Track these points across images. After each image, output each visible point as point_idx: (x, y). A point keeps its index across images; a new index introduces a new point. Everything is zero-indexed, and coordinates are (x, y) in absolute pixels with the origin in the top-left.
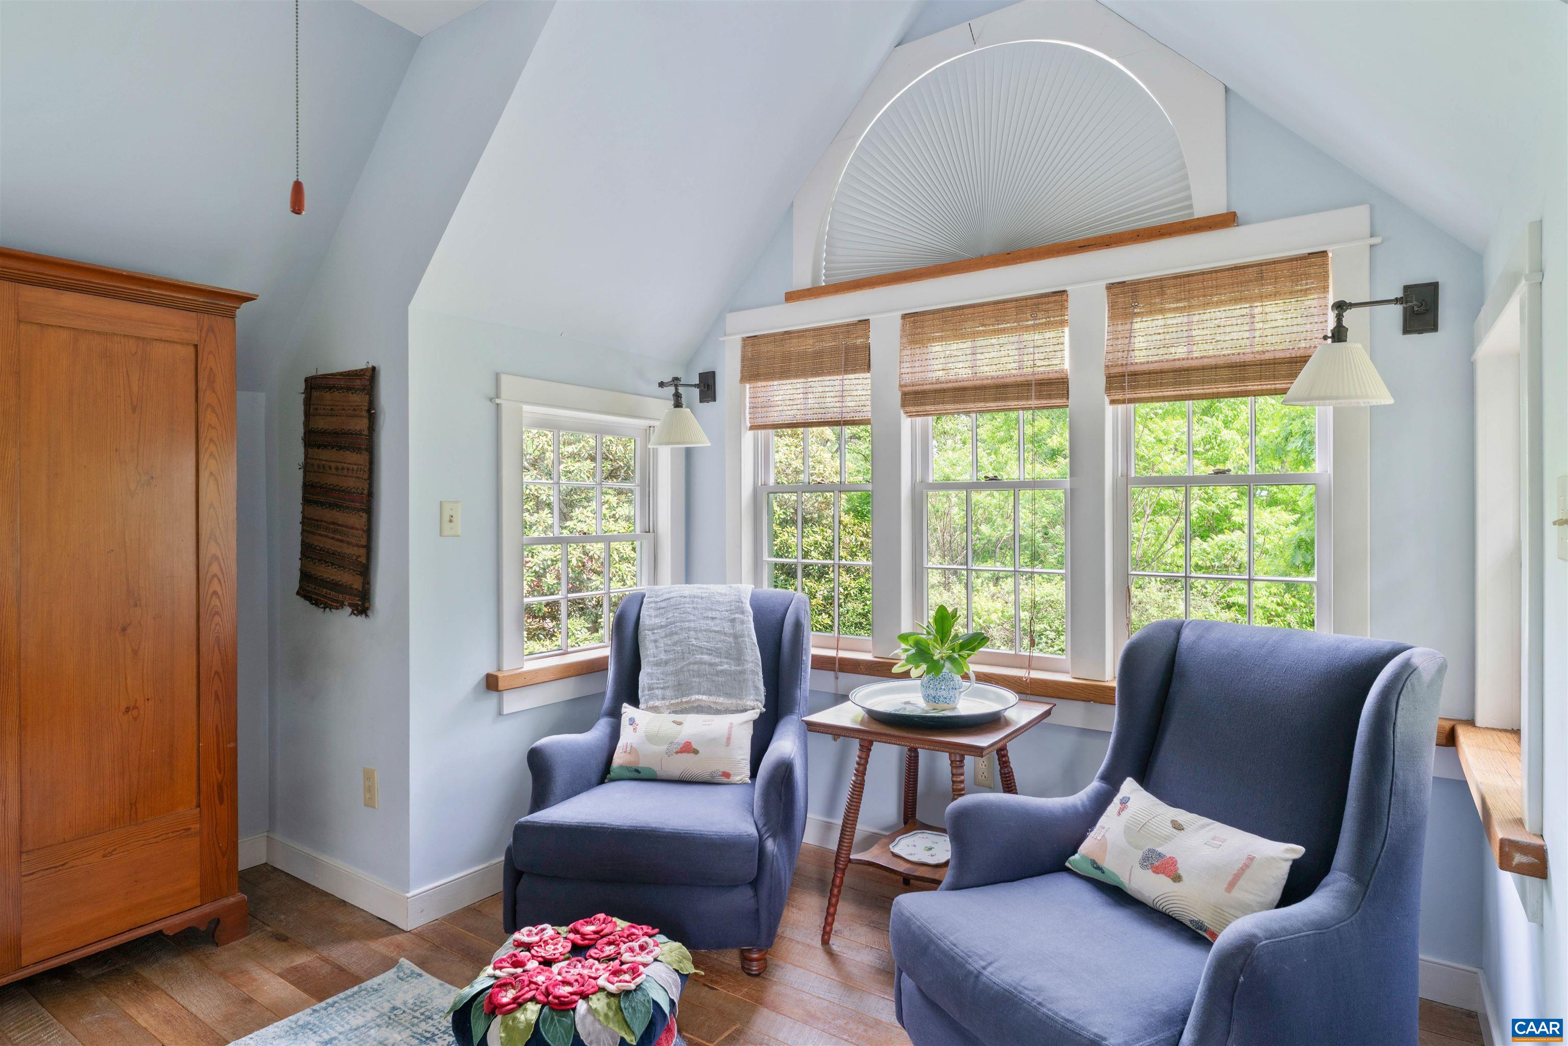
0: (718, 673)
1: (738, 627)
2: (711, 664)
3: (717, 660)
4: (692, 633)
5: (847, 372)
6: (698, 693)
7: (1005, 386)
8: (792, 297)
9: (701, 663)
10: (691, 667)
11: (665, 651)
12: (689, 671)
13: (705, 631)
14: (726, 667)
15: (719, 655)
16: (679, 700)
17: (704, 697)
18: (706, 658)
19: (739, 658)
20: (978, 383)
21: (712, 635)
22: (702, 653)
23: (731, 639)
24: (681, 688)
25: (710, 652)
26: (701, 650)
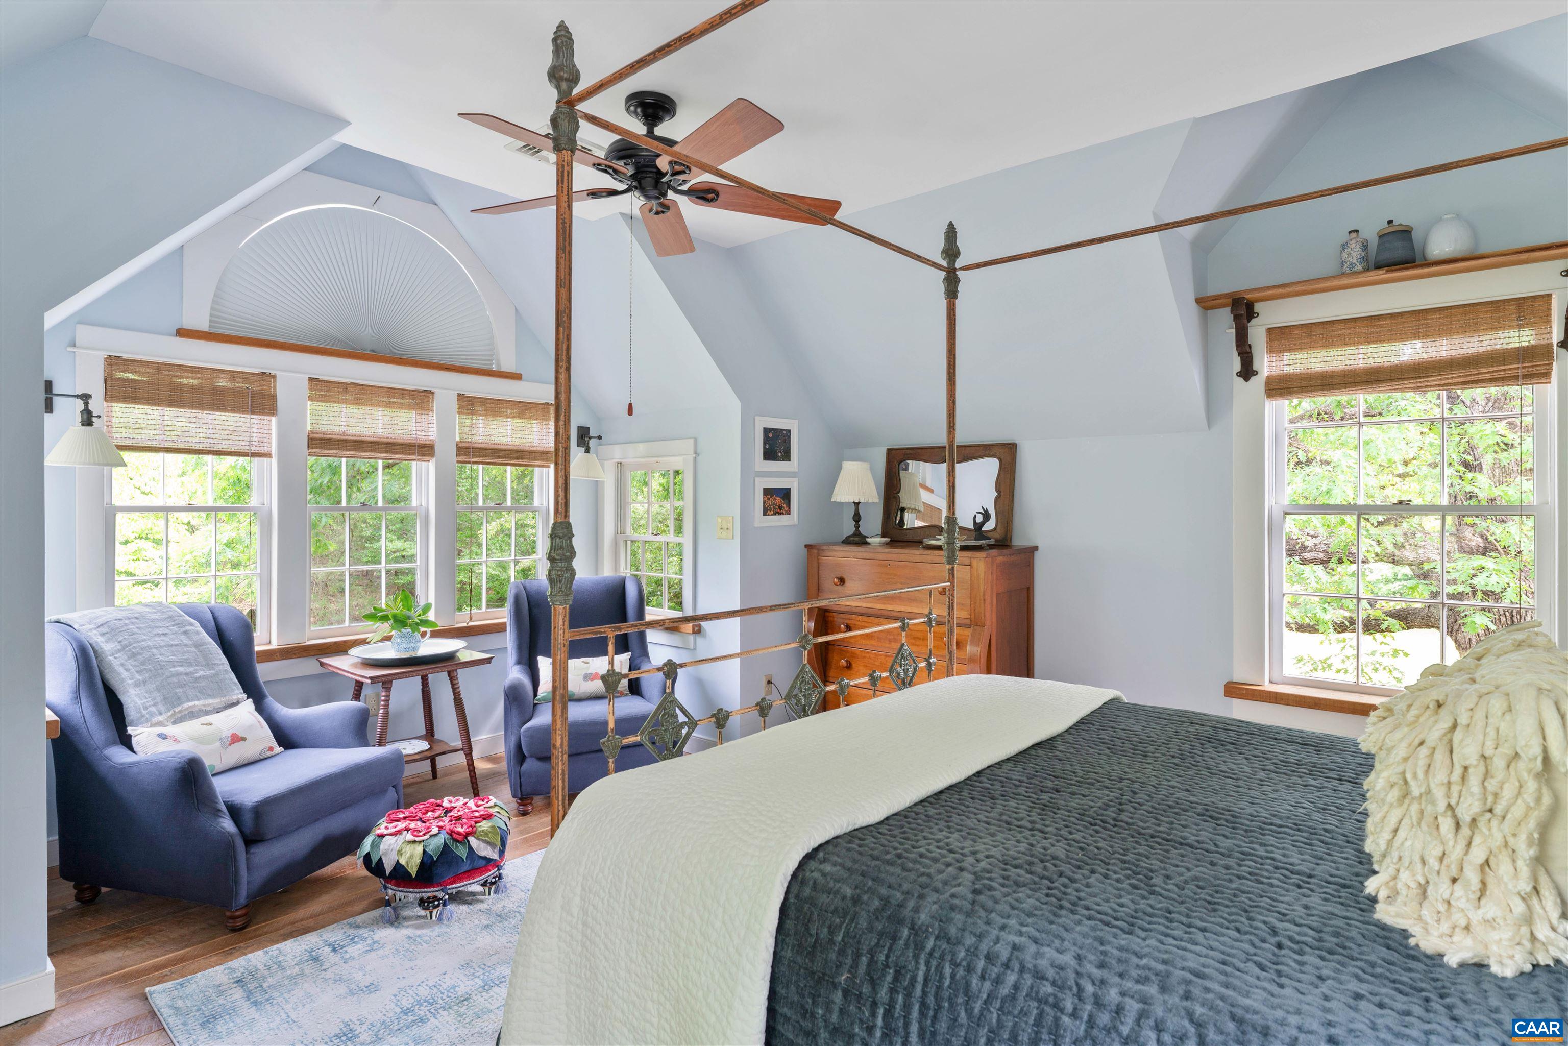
0: (197, 680)
1: (196, 638)
2: (186, 674)
3: (192, 669)
4: (154, 651)
5: (253, 413)
6: (189, 700)
7: (394, 444)
8: (182, 333)
9: (179, 674)
10: (170, 680)
11: (137, 672)
12: (169, 684)
13: (165, 646)
14: (201, 673)
15: (190, 665)
16: (172, 712)
17: (197, 703)
18: (180, 669)
19: (209, 665)
20: (375, 439)
21: (174, 648)
22: (174, 666)
23: (194, 649)
24: (171, 701)
25: (182, 663)
26: (173, 664)
